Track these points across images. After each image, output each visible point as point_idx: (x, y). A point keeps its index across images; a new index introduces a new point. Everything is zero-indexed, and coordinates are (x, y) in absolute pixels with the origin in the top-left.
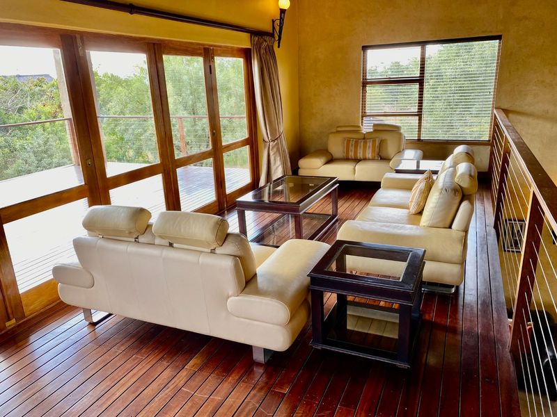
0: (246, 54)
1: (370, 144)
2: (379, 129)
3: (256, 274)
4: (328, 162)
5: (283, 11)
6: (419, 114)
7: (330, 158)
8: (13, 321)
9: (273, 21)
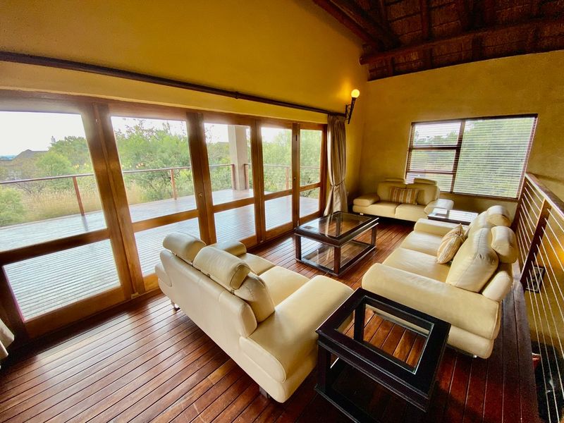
0: (324, 128)
1: (410, 193)
2: (418, 182)
3: (274, 312)
4: (375, 203)
5: (354, 99)
6: (454, 173)
7: (377, 199)
8: (137, 294)
9: (347, 106)
